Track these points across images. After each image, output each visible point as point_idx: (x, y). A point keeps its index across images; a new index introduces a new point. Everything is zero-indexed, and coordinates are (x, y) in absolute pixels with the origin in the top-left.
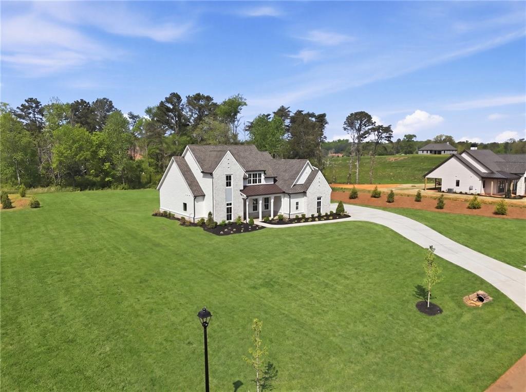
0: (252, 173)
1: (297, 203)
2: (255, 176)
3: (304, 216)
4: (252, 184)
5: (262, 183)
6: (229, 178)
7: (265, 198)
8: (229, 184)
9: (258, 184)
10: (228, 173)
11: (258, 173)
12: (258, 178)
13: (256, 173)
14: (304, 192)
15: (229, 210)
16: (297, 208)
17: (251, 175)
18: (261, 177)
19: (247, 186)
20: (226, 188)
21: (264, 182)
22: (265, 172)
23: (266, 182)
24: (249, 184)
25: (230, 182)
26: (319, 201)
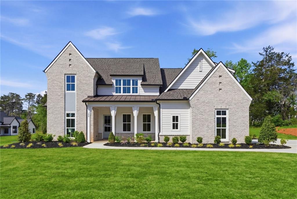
0: (122, 79)
1: (175, 119)
2: (127, 82)
4: (122, 94)
5: (139, 93)
6: (70, 79)
8: (71, 87)
9: (131, 94)
10: (70, 73)
11: (132, 79)
12: (131, 86)
13: (128, 78)
14: (186, 99)
15: (70, 123)
16: (175, 126)
17: (120, 81)
18: (137, 85)
19: (113, 96)
20: (66, 92)
21: (141, 91)
22: (144, 79)
23: (145, 92)
24: (117, 92)
25: (73, 86)
26: (221, 116)
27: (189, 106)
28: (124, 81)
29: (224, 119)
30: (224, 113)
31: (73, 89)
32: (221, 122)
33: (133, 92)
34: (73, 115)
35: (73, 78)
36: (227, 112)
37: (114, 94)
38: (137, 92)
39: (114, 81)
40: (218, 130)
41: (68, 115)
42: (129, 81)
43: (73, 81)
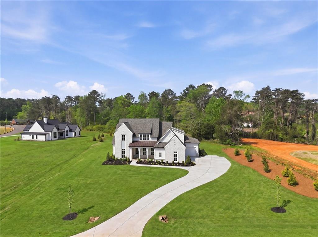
0: (143, 134)
1: (160, 154)
2: (144, 136)
3: (162, 161)
4: (143, 140)
5: (149, 140)
7: (144, 149)
9: (146, 140)
10: (123, 134)
11: (146, 134)
12: (146, 137)
13: (145, 134)
14: (163, 148)
15: (123, 153)
16: (160, 156)
17: (142, 135)
18: (148, 136)
19: (139, 141)
20: (122, 141)
21: (150, 139)
22: (151, 134)
23: (152, 139)
24: (141, 139)
25: (124, 139)
26: (175, 153)
27: (164, 150)
28: (143, 135)
29: (176, 154)
30: (176, 152)
31: (124, 140)
32: (175, 156)
33: (147, 139)
34: (124, 150)
35: (124, 136)
36: (178, 152)
37: (140, 140)
38: (148, 139)
39: (139, 135)
40: (174, 158)
41: (123, 150)
42: (145, 135)
43: (124, 137)
